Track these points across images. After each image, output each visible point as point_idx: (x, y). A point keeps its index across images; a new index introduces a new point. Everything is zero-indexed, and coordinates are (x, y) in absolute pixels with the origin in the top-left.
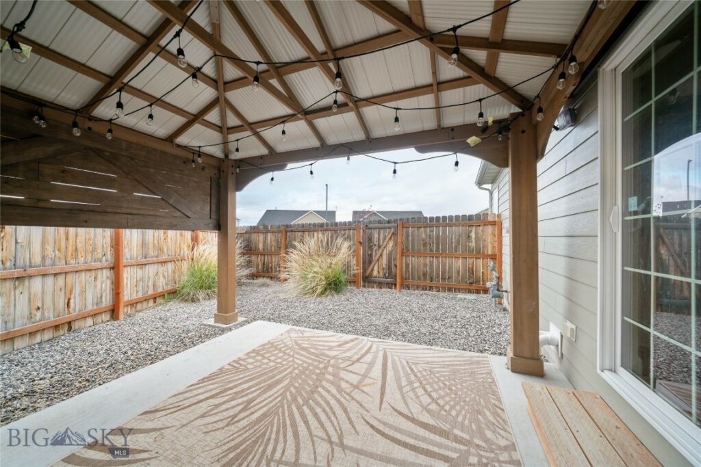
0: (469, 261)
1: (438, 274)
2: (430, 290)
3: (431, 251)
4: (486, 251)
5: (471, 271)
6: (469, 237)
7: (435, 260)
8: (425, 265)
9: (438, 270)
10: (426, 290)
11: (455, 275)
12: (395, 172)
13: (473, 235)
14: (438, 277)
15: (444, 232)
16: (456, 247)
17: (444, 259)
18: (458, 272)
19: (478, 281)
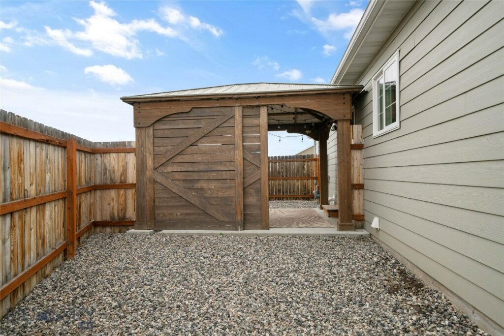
0: (304, 181)
1: (287, 190)
2: (282, 200)
3: (283, 176)
4: (312, 175)
5: (305, 187)
6: (304, 168)
7: (285, 182)
8: (279, 185)
9: (287, 188)
10: (280, 200)
11: (296, 190)
12: (280, 140)
13: (306, 166)
14: (287, 192)
15: (290, 165)
16: (297, 174)
17: (290, 181)
18: (298, 188)
19: (308, 193)
